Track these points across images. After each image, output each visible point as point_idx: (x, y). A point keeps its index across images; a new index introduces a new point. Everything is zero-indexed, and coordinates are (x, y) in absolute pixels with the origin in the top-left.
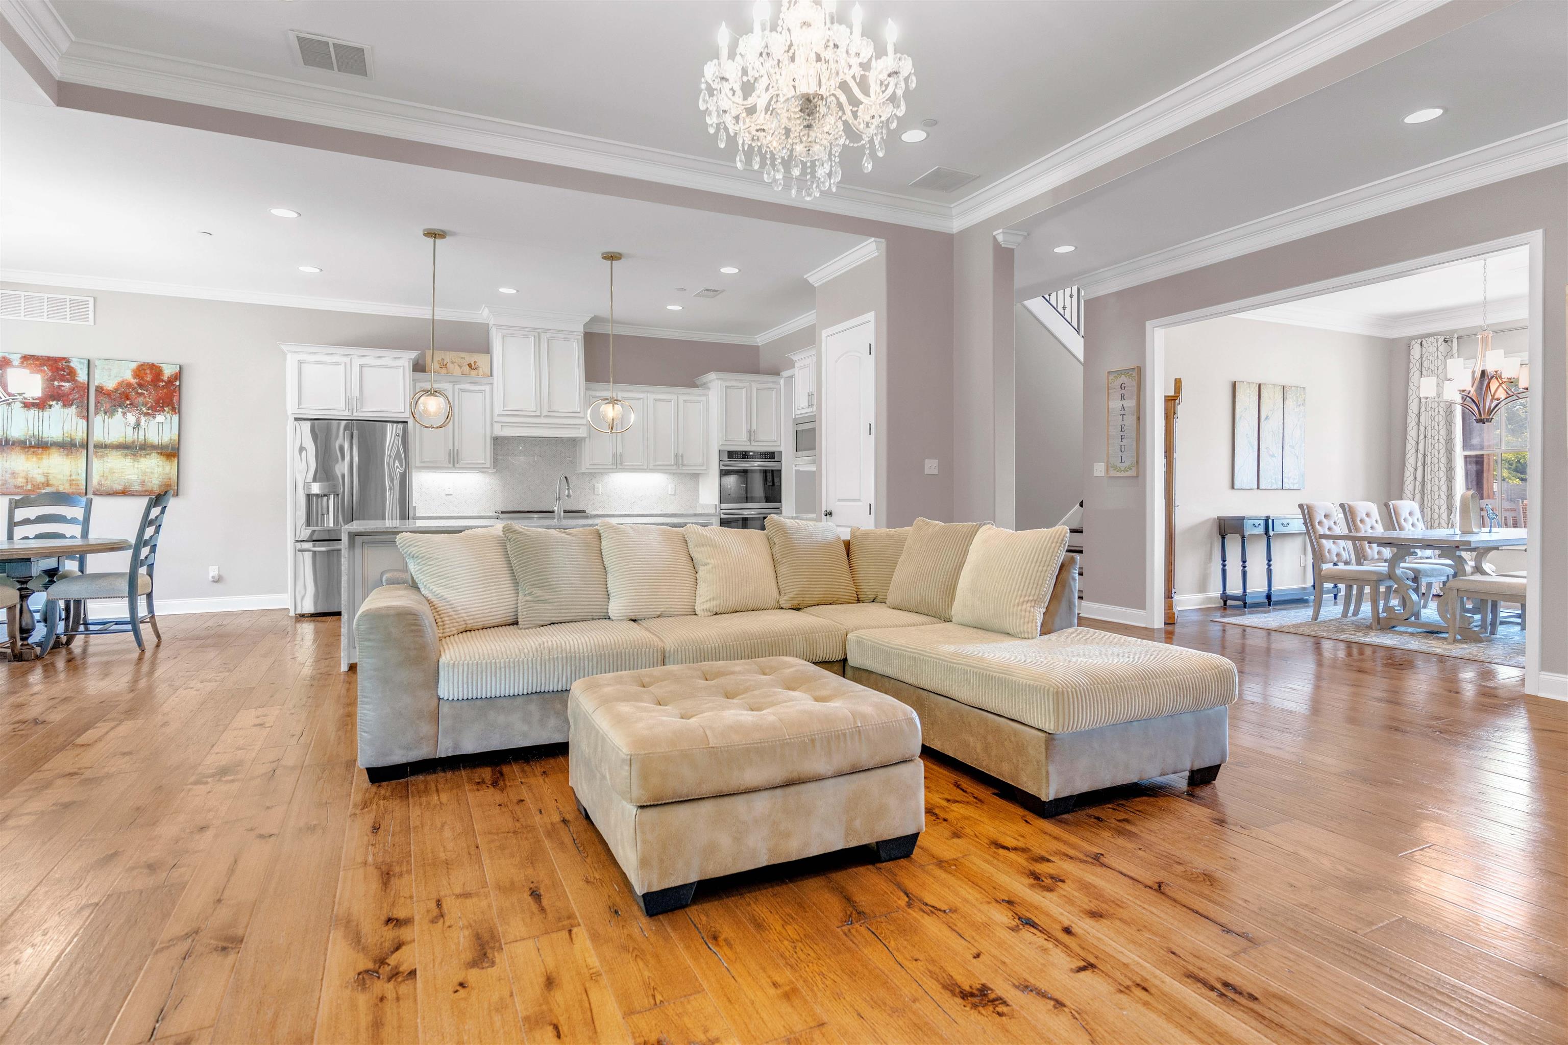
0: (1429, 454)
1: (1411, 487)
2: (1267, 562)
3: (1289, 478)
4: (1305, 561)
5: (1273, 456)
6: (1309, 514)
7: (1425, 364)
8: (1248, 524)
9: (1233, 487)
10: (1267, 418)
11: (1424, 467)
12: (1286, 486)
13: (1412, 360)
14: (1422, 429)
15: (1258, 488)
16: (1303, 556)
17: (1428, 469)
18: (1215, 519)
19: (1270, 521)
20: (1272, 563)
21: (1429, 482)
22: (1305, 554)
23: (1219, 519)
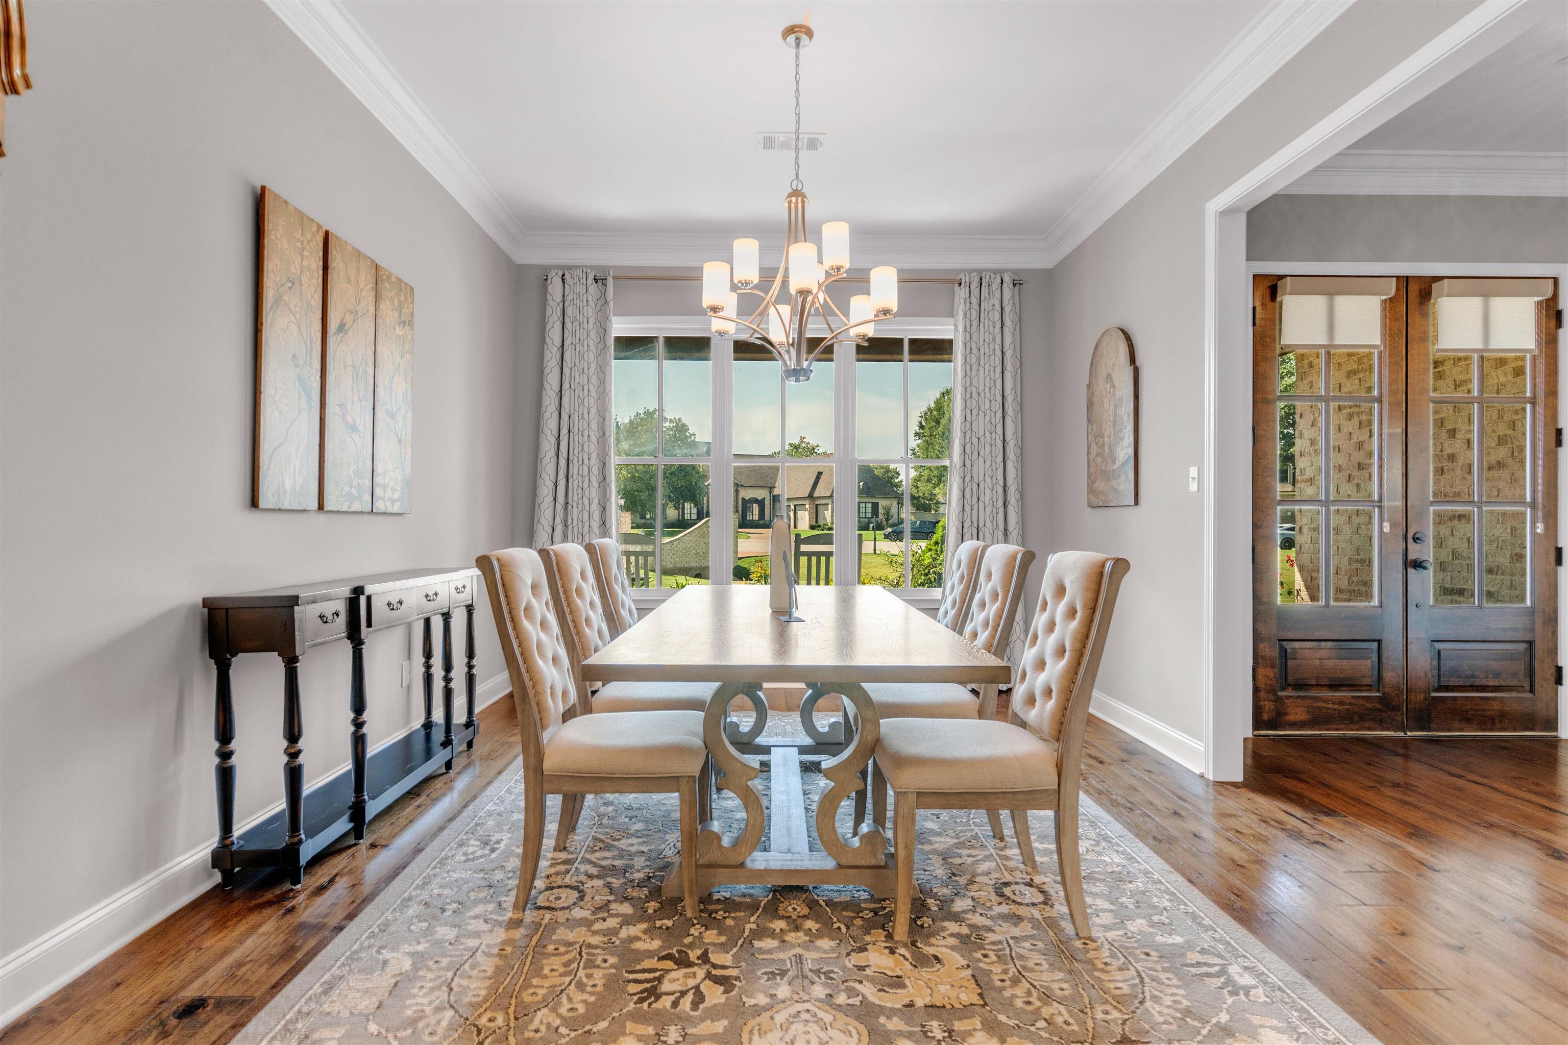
0: (576, 459)
1: (549, 514)
2: (352, 715)
3: (385, 487)
4: (410, 672)
5: (353, 428)
6: (504, 585)
7: (569, 312)
8: (305, 615)
9: (254, 503)
10: (342, 327)
11: (567, 481)
12: (380, 506)
13: (550, 302)
14: (565, 417)
15: (321, 507)
16: (405, 663)
17: (573, 484)
18: (193, 608)
19: (363, 600)
20: (365, 716)
21: (575, 505)
22: (409, 656)
23: (207, 603)
